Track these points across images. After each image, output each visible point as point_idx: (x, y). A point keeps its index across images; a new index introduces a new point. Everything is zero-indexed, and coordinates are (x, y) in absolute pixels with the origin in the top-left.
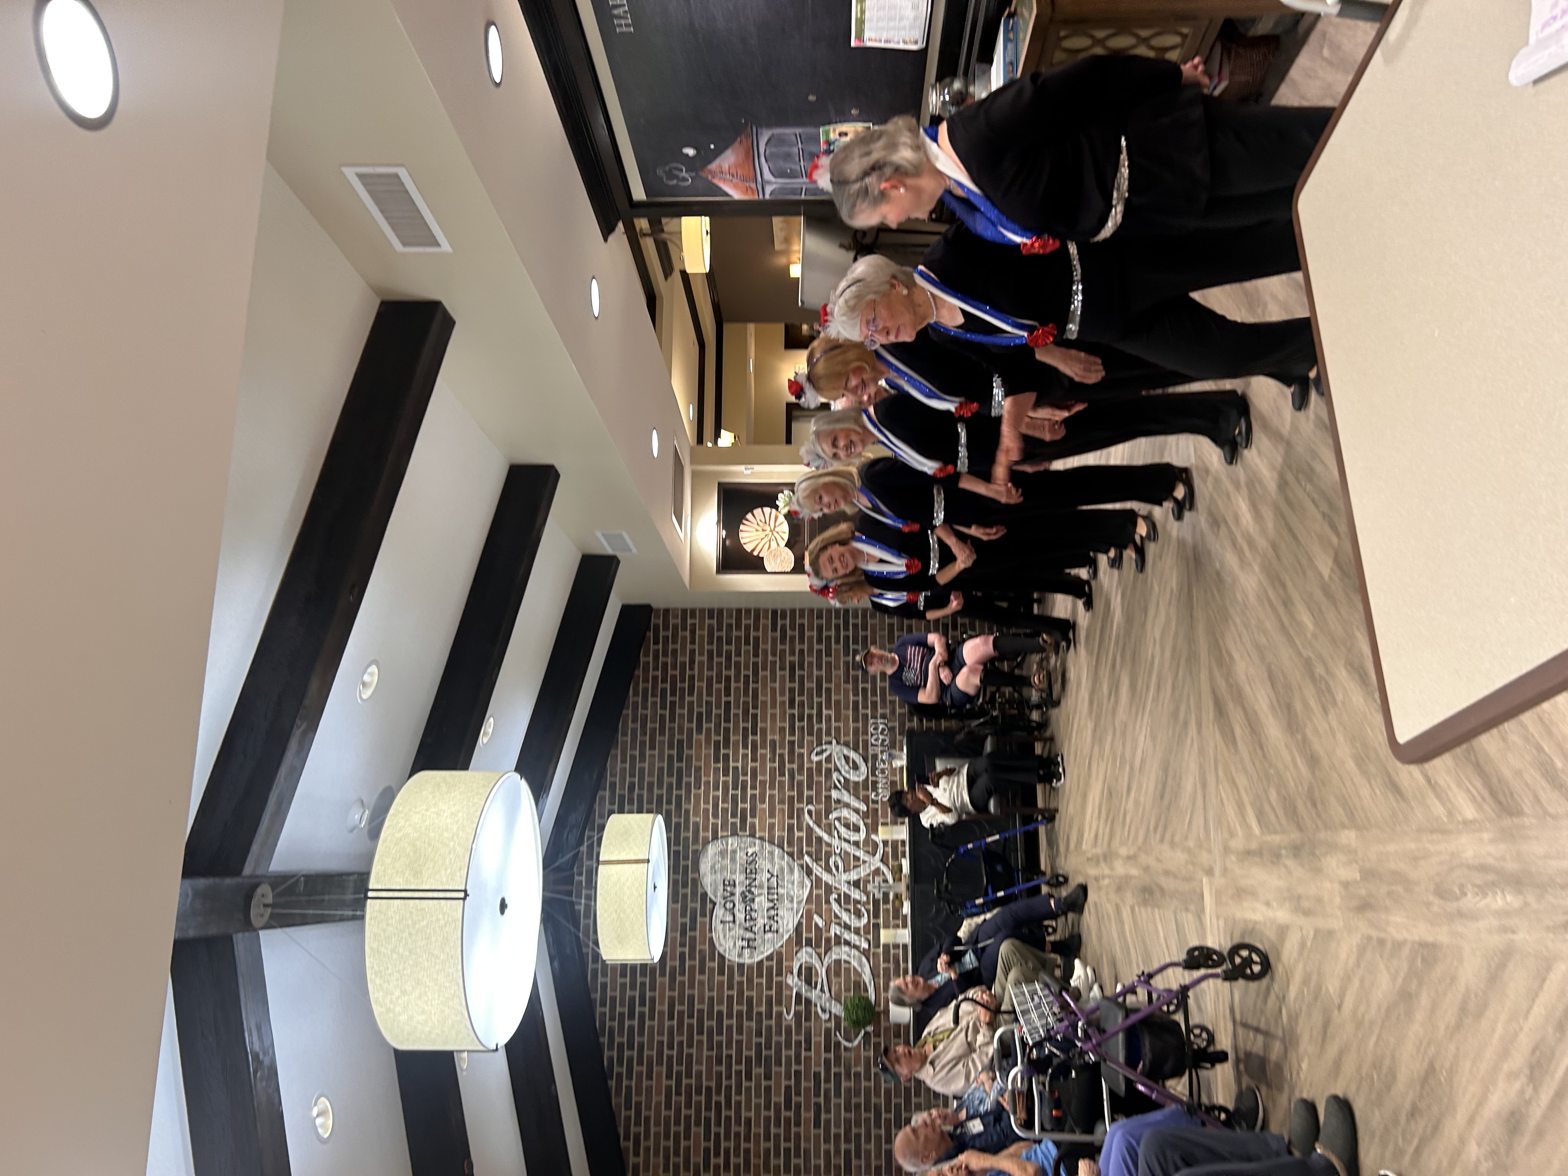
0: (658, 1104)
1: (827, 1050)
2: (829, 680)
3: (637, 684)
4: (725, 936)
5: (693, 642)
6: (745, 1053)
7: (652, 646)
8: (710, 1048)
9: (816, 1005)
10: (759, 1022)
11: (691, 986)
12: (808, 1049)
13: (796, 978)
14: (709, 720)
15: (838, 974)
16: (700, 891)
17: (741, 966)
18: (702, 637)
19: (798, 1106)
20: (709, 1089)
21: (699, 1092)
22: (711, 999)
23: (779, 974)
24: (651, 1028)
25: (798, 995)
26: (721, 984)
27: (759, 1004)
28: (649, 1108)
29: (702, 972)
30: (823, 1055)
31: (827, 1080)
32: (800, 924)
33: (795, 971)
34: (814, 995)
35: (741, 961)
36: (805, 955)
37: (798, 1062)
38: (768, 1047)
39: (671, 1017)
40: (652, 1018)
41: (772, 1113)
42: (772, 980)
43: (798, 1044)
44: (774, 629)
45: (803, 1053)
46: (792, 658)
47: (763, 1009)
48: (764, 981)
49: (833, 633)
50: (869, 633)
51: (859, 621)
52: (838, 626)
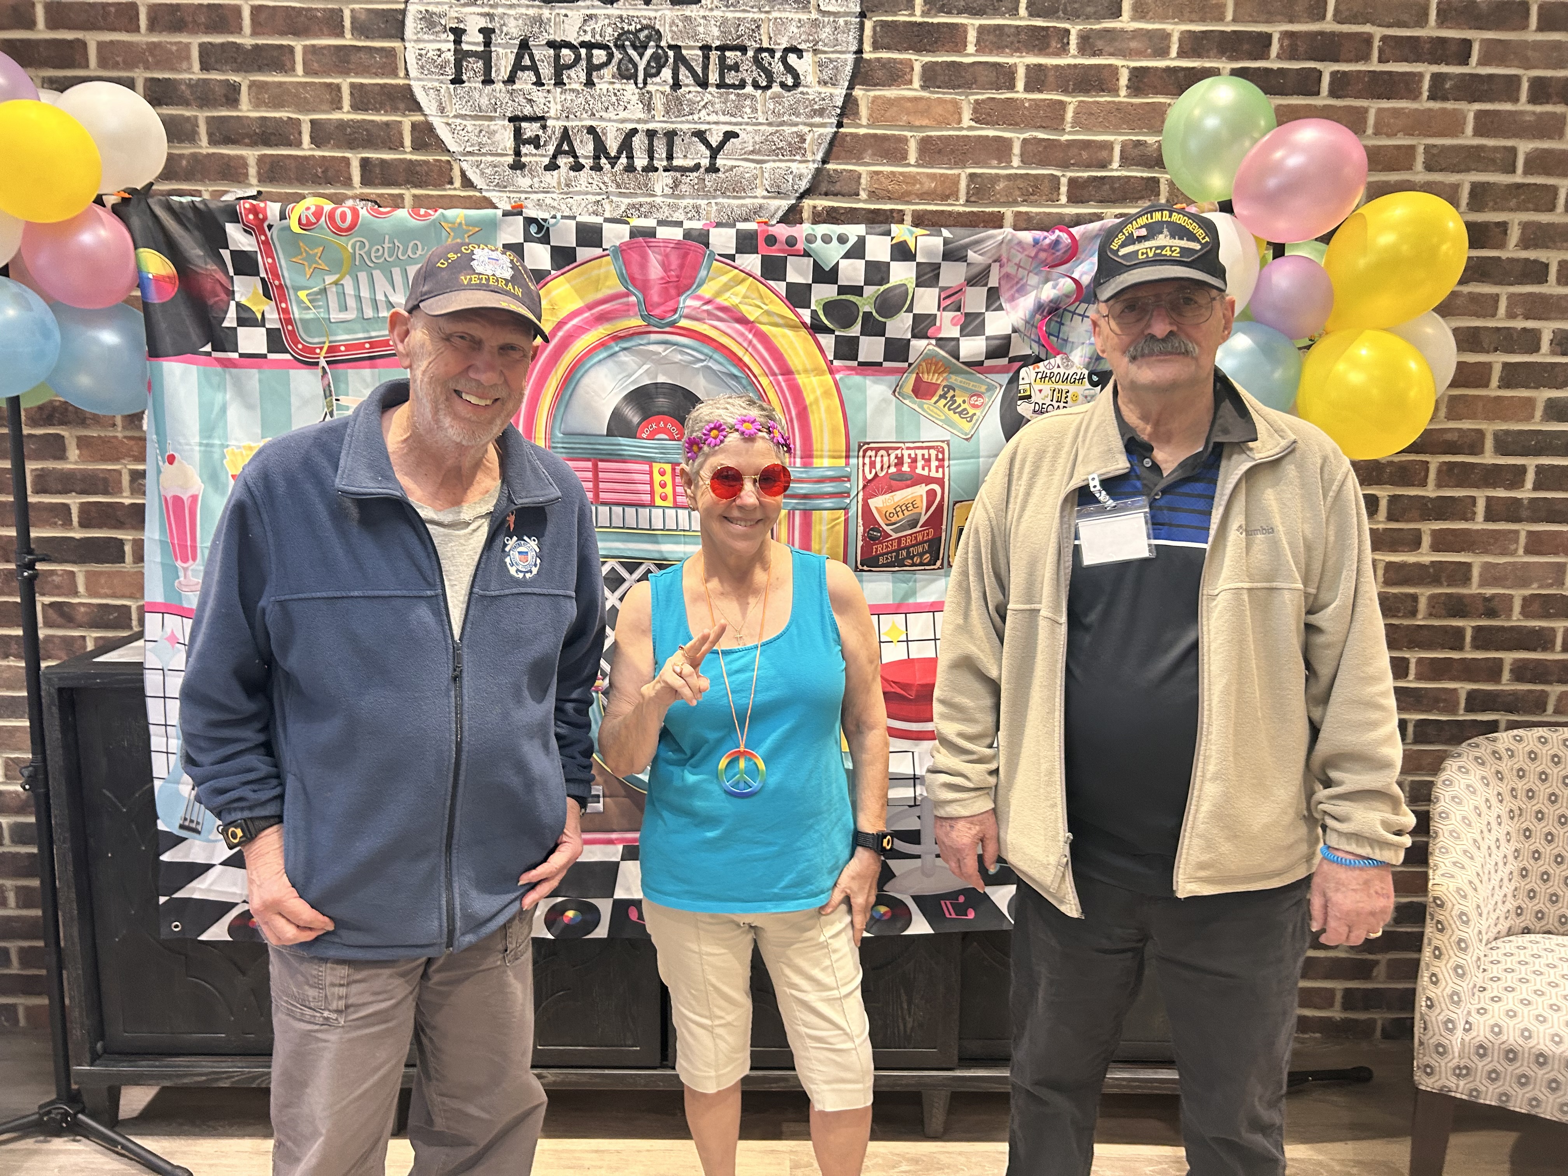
17: (393, 25)
46: (1514, 235)
47: (246, 109)
48: (346, 114)
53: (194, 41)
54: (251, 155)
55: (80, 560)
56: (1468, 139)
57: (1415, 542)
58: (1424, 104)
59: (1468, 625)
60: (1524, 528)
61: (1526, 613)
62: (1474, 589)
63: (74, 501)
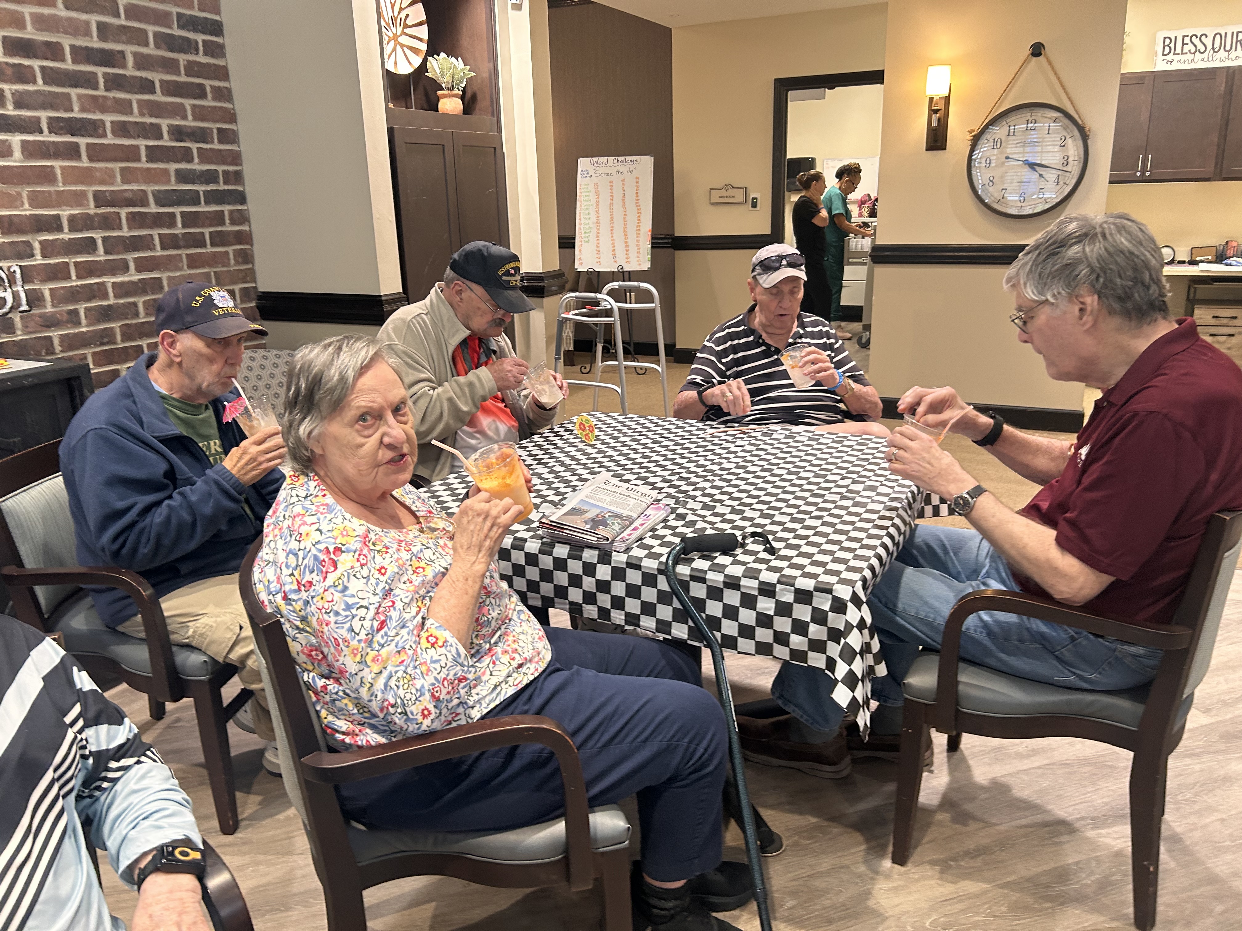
2: (95, 153)
44: (184, 22)
46: (130, 60)
49: (197, 166)
50: (210, 249)
51: (228, 228)
52: (210, 177)
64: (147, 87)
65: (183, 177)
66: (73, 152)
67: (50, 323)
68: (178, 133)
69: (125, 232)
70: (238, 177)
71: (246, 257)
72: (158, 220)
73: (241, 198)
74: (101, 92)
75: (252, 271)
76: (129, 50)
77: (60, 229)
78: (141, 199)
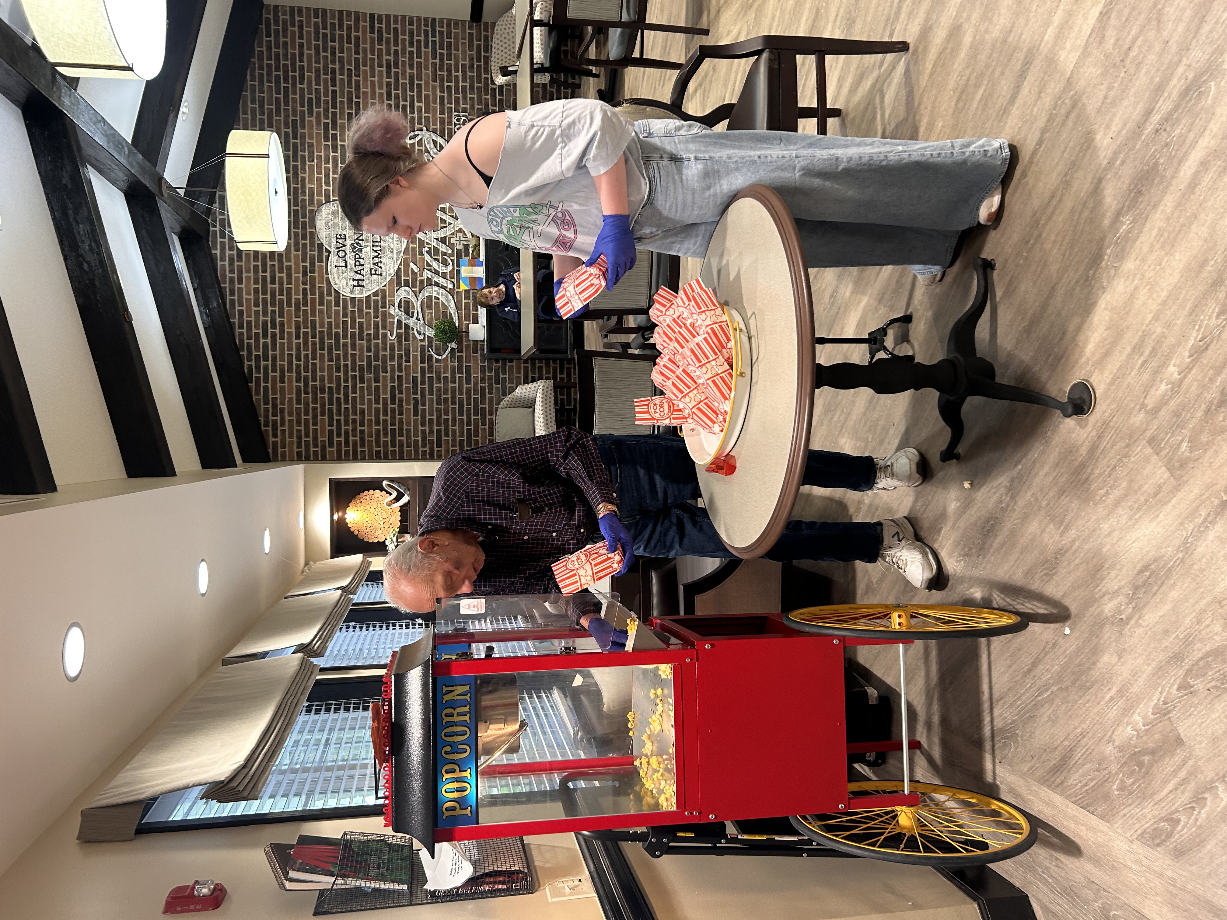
0: (291, 399)
1: (422, 361)
2: (419, 78)
3: (253, 70)
4: (339, 277)
5: (301, 37)
6: (358, 363)
7: (265, 39)
8: (331, 360)
9: (413, 330)
10: (369, 341)
11: (313, 314)
12: (408, 361)
13: (397, 310)
14: (318, 106)
15: (429, 307)
16: (317, 242)
17: (353, 299)
18: (309, 33)
19: (401, 400)
20: (330, 388)
21: (322, 392)
22: (330, 323)
23: (384, 306)
24: (282, 344)
25: (399, 322)
26: (337, 313)
27: (368, 328)
28: (283, 403)
29: (321, 304)
30: (420, 365)
31: (423, 383)
32: (399, 269)
33: (396, 304)
34: (411, 322)
35: (353, 296)
36: (404, 293)
37: (400, 370)
38: (377, 360)
39: (298, 337)
40: (282, 338)
41: (381, 406)
42: (378, 310)
43: (400, 357)
44: (372, 31)
45: (404, 364)
46: (388, 57)
47: (372, 332)
48: (372, 311)
49: (422, 38)
50: (452, 40)
51: (445, 29)
52: (426, 32)
53: (358, 342)
54: (381, 331)
55: (470, 375)
56: (368, 68)
57: (457, 77)
58: (361, 79)
59: (476, 64)
60: (453, 52)
61: (472, 51)
62: (467, 63)
63: (457, 375)
64: (396, 52)
65: (426, 46)
66: (419, 86)
67: (472, 107)
68: (411, 44)
69: (445, 73)
70: (426, 20)
71: (456, 23)
72: (442, 60)
73: (434, 20)
74: (400, 71)
75: (461, 21)
76: (385, 57)
77: (443, 97)
78: (434, 64)
